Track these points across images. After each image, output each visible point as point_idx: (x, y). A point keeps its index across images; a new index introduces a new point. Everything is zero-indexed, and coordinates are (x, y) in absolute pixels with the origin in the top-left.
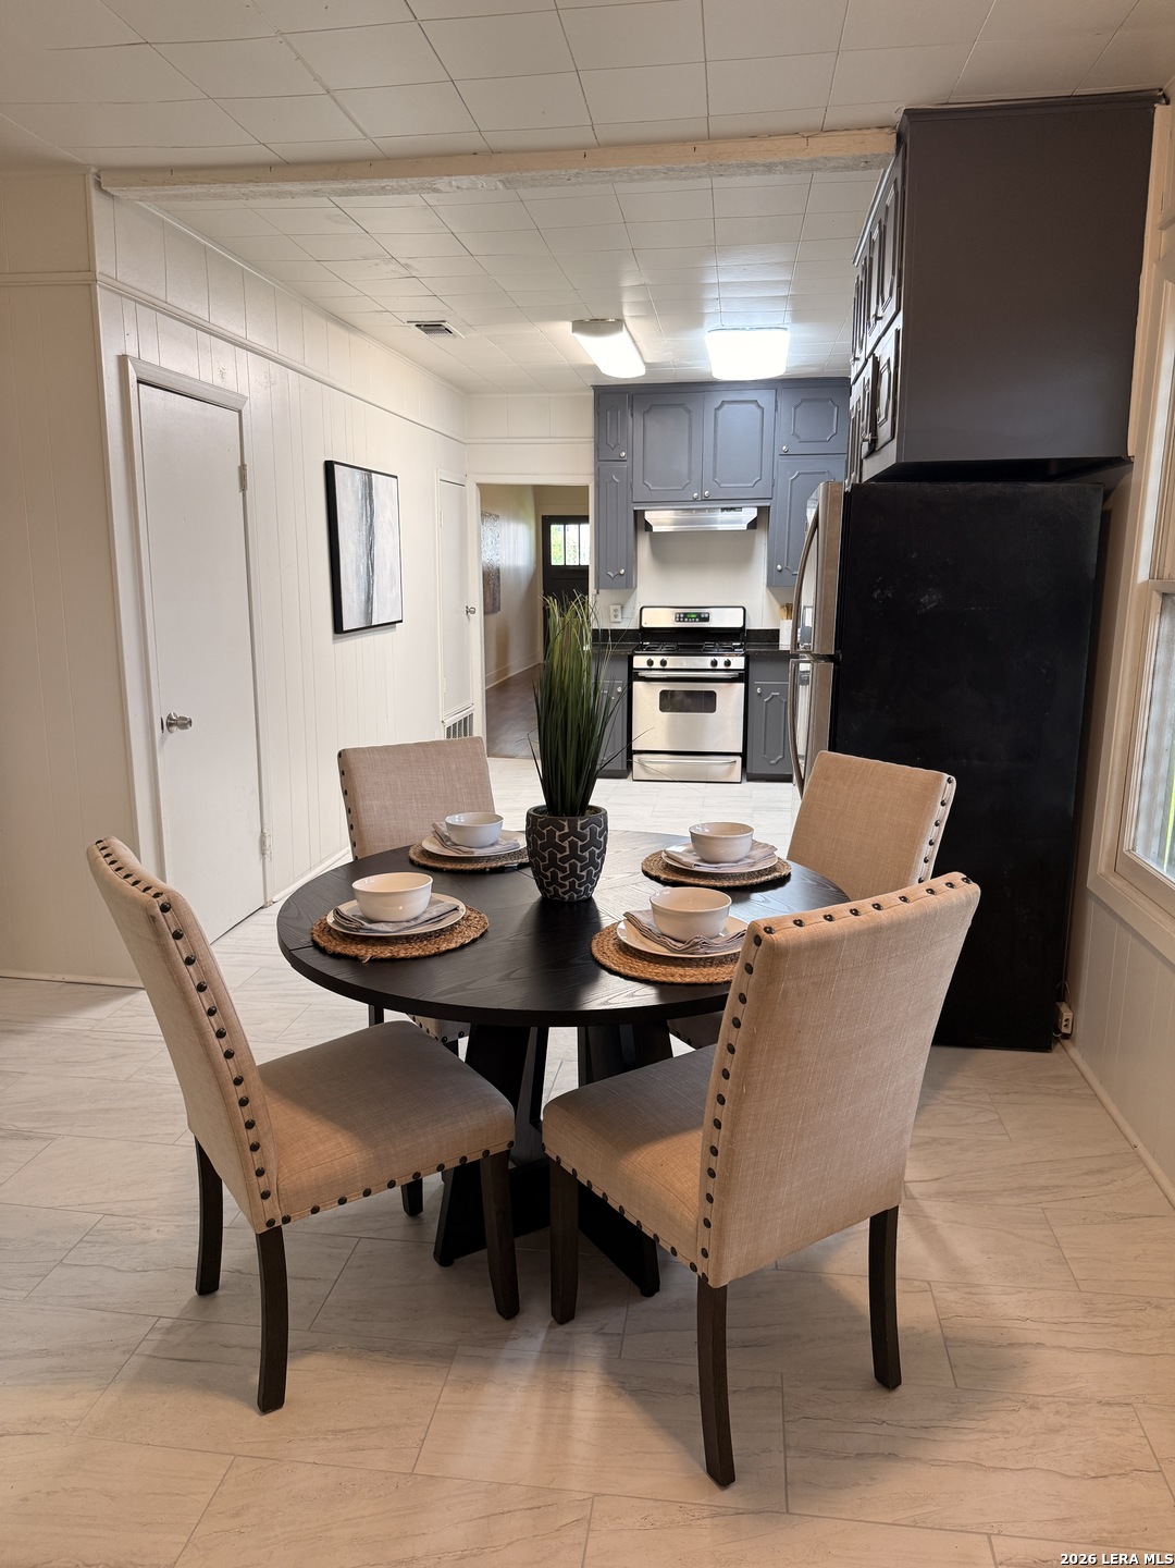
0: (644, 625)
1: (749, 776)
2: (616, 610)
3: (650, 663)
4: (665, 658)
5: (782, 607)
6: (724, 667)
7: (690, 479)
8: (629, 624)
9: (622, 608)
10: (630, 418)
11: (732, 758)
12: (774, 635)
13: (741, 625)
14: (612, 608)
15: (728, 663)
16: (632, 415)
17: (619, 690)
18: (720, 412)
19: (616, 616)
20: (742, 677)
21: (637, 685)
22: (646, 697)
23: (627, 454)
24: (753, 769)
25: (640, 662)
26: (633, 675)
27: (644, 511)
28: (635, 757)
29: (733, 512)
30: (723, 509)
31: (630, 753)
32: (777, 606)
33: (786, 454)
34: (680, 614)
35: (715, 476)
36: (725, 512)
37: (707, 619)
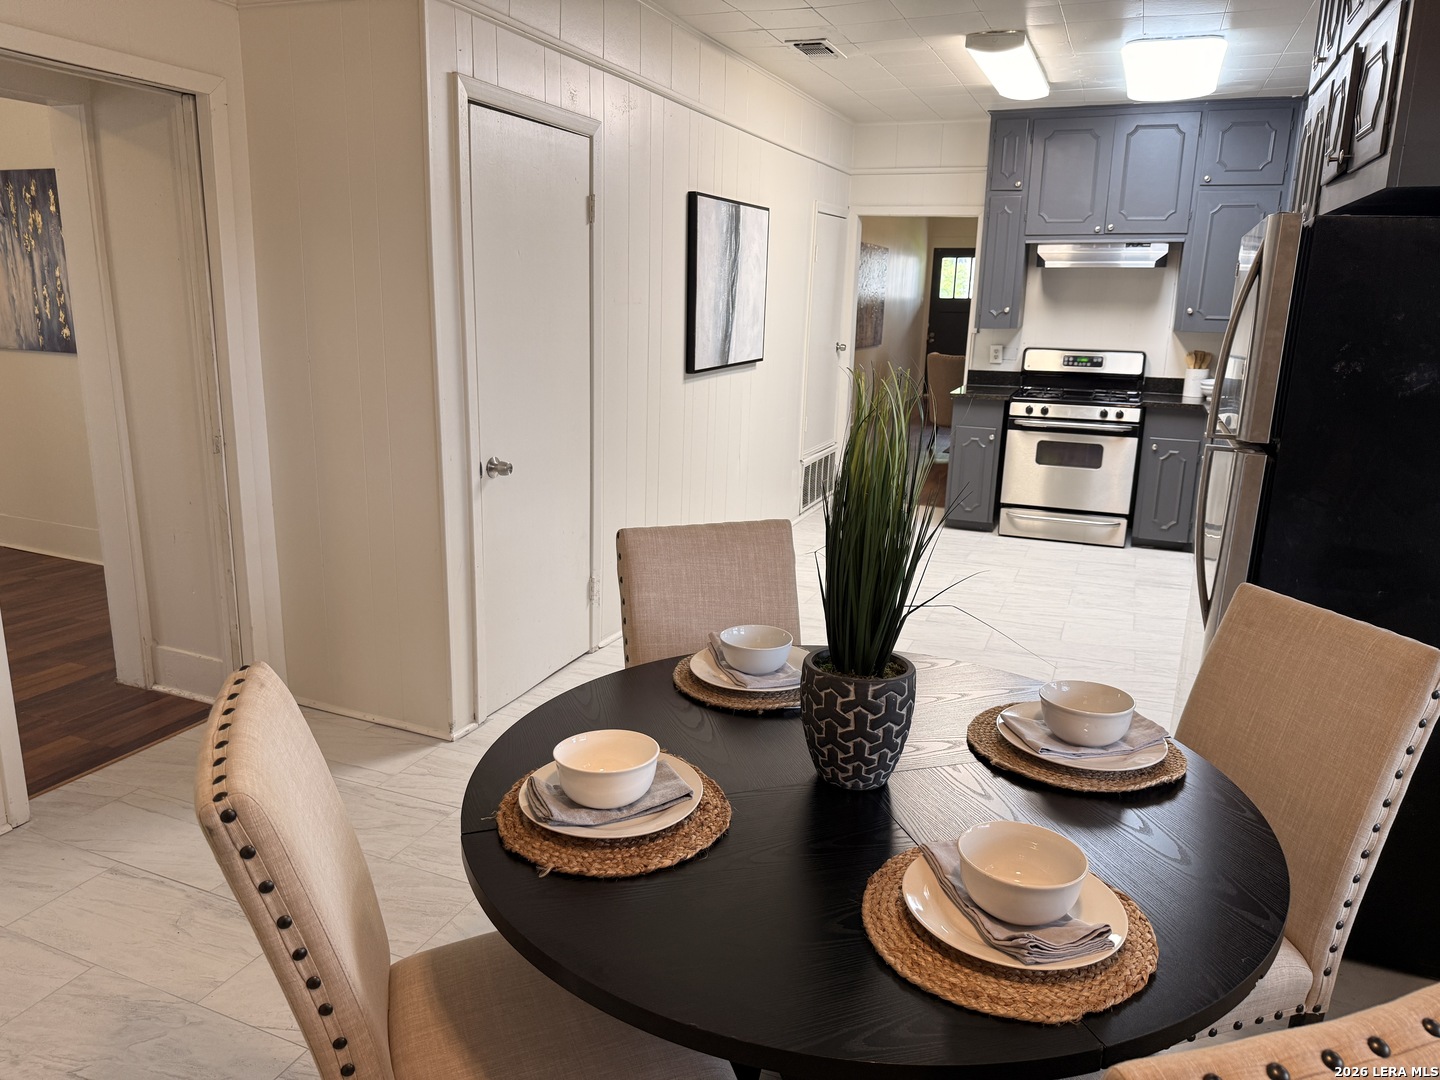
0: (1026, 368)
1: (1135, 540)
2: (996, 351)
3: (1029, 410)
4: (1047, 405)
5: (1190, 354)
6: (1115, 419)
7: (1092, 210)
8: (1010, 366)
9: (1004, 348)
10: (1029, 145)
11: (1116, 520)
12: (1177, 385)
13: (1138, 372)
14: (993, 348)
15: (1120, 415)
16: (1032, 142)
17: (992, 437)
18: (1133, 138)
19: (996, 357)
20: (1136, 431)
21: (1012, 434)
22: (1022, 447)
23: (1023, 183)
24: (1140, 532)
25: (1018, 409)
26: (1009, 423)
27: (1037, 245)
28: (1003, 511)
29: (1139, 248)
30: (1128, 245)
31: (998, 506)
32: (1184, 353)
33: (1208, 184)
34: (1069, 357)
35: (1122, 206)
36: (1131, 248)
37: (1100, 364)
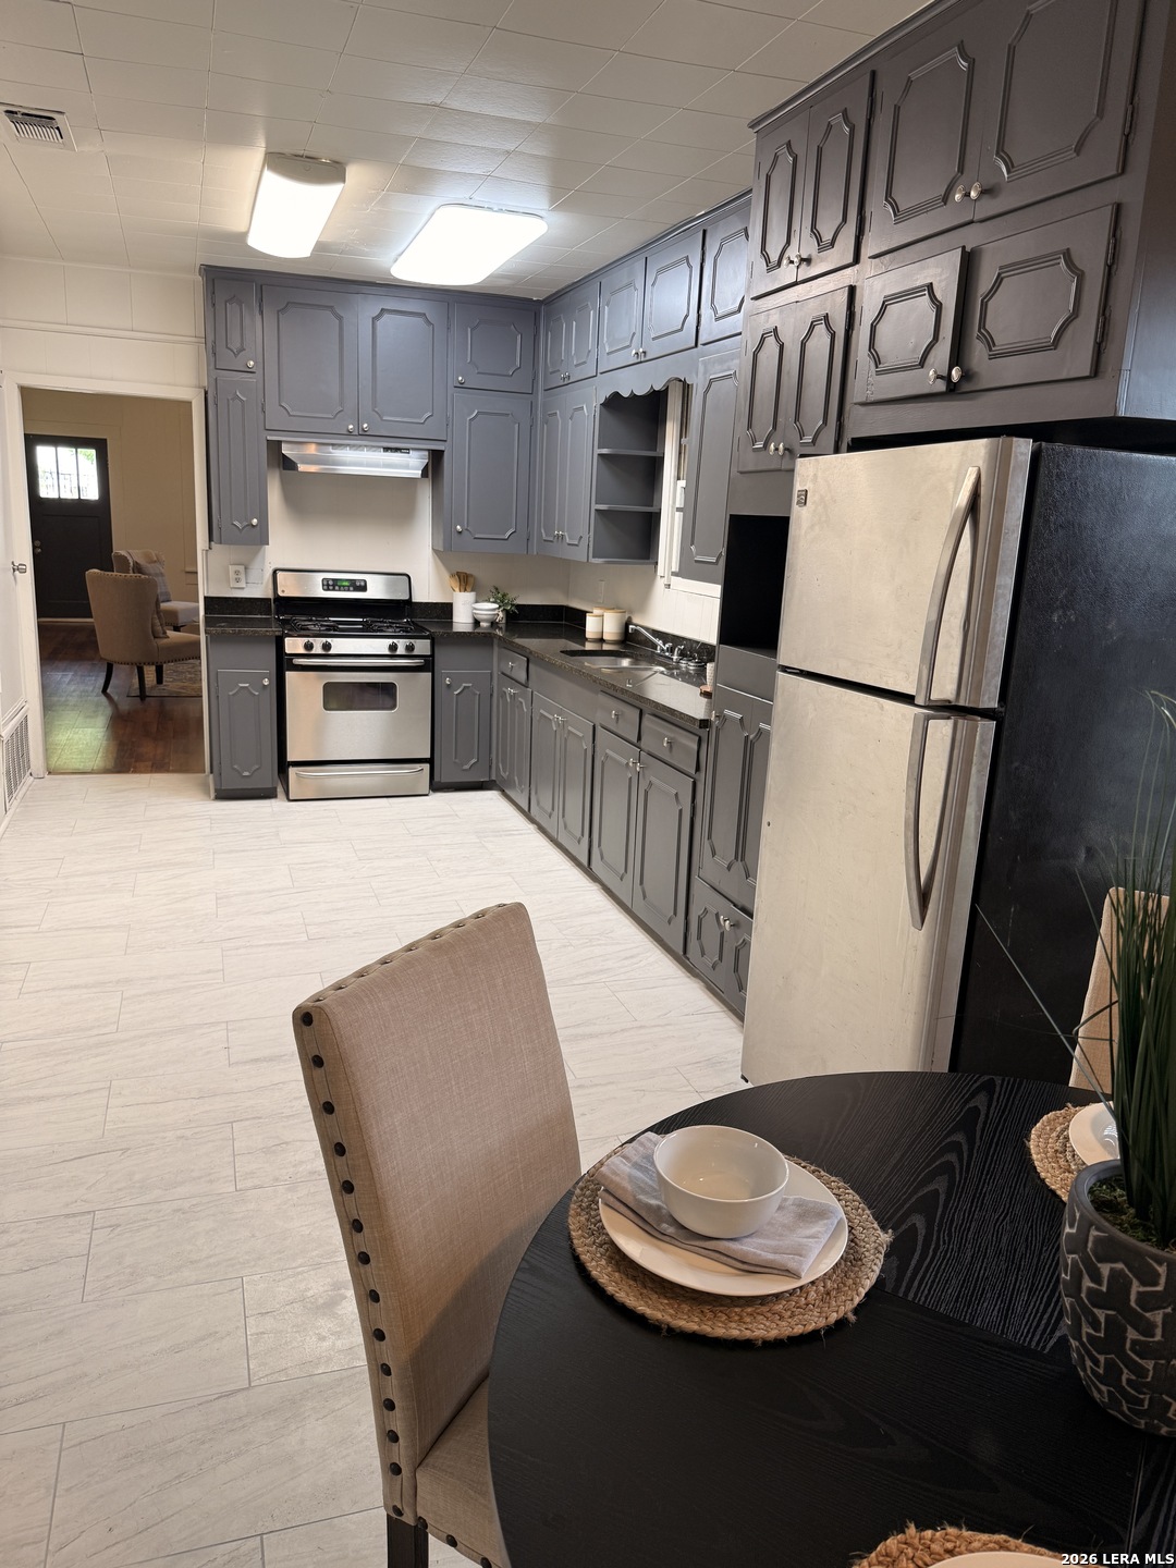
0: (281, 594)
1: (436, 786)
2: (237, 573)
3: (309, 646)
5: (452, 576)
7: (341, 404)
8: (257, 589)
9: (246, 568)
10: (258, 317)
11: (418, 766)
12: (446, 610)
13: (407, 598)
14: (232, 569)
15: (410, 648)
16: (261, 313)
17: (266, 682)
18: (378, 323)
19: (238, 580)
20: (428, 664)
21: (289, 675)
22: (303, 691)
23: (255, 362)
24: (441, 778)
25: (293, 645)
26: (284, 663)
27: (280, 442)
28: (292, 771)
29: (398, 454)
30: (386, 449)
31: (283, 765)
32: (447, 576)
33: (461, 386)
34: (328, 580)
35: (374, 404)
36: (389, 454)
37: (363, 588)
